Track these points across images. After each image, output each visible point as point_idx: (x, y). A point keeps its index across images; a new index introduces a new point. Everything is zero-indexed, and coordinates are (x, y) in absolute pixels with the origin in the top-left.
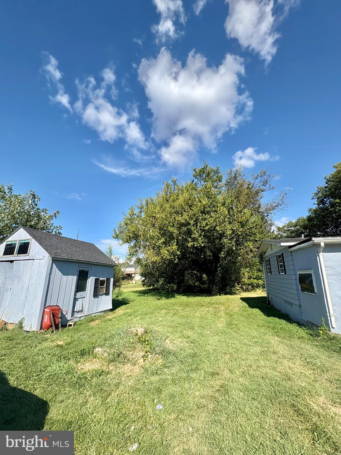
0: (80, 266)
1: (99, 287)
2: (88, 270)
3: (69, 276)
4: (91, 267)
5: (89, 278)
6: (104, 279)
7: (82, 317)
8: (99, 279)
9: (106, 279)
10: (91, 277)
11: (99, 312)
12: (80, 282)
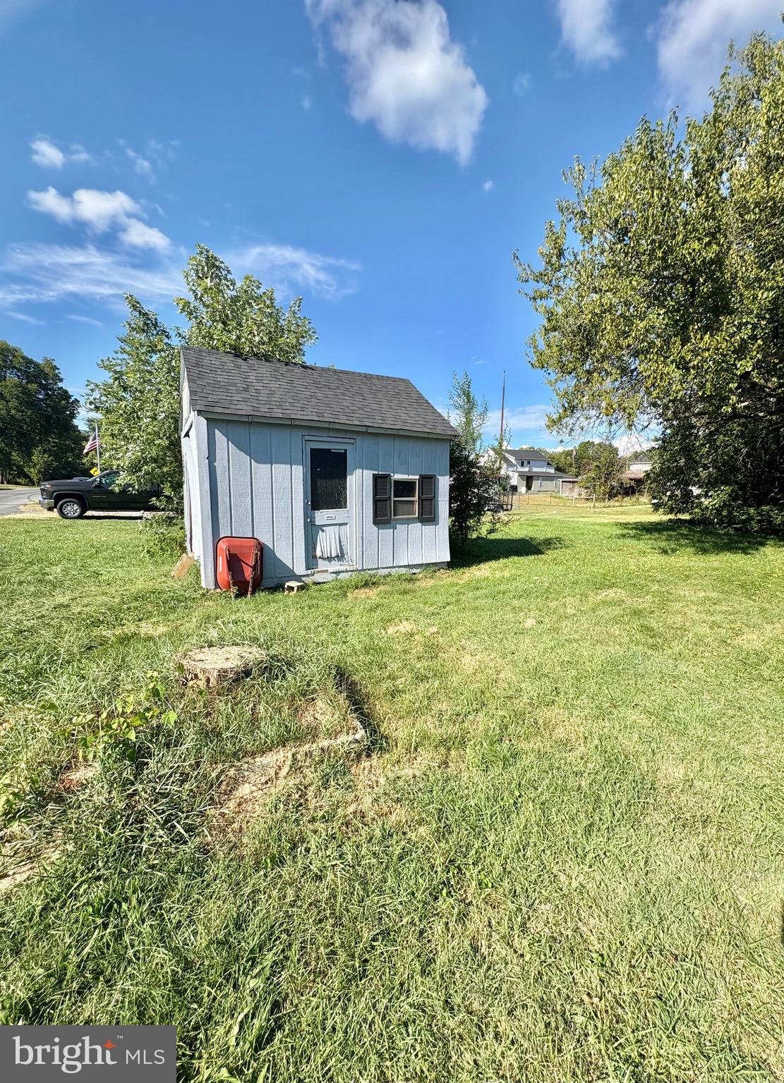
0: (307, 438)
1: (393, 499)
2: (346, 450)
3: (277, 465)
4: (352, 441)
5: (351, 474)
6: (411, 477)
7: (342, 574)
8: (387, 477)
9: (417, 477)
10: (359, 471)
11: (404, 566)
12: (321, 483)
